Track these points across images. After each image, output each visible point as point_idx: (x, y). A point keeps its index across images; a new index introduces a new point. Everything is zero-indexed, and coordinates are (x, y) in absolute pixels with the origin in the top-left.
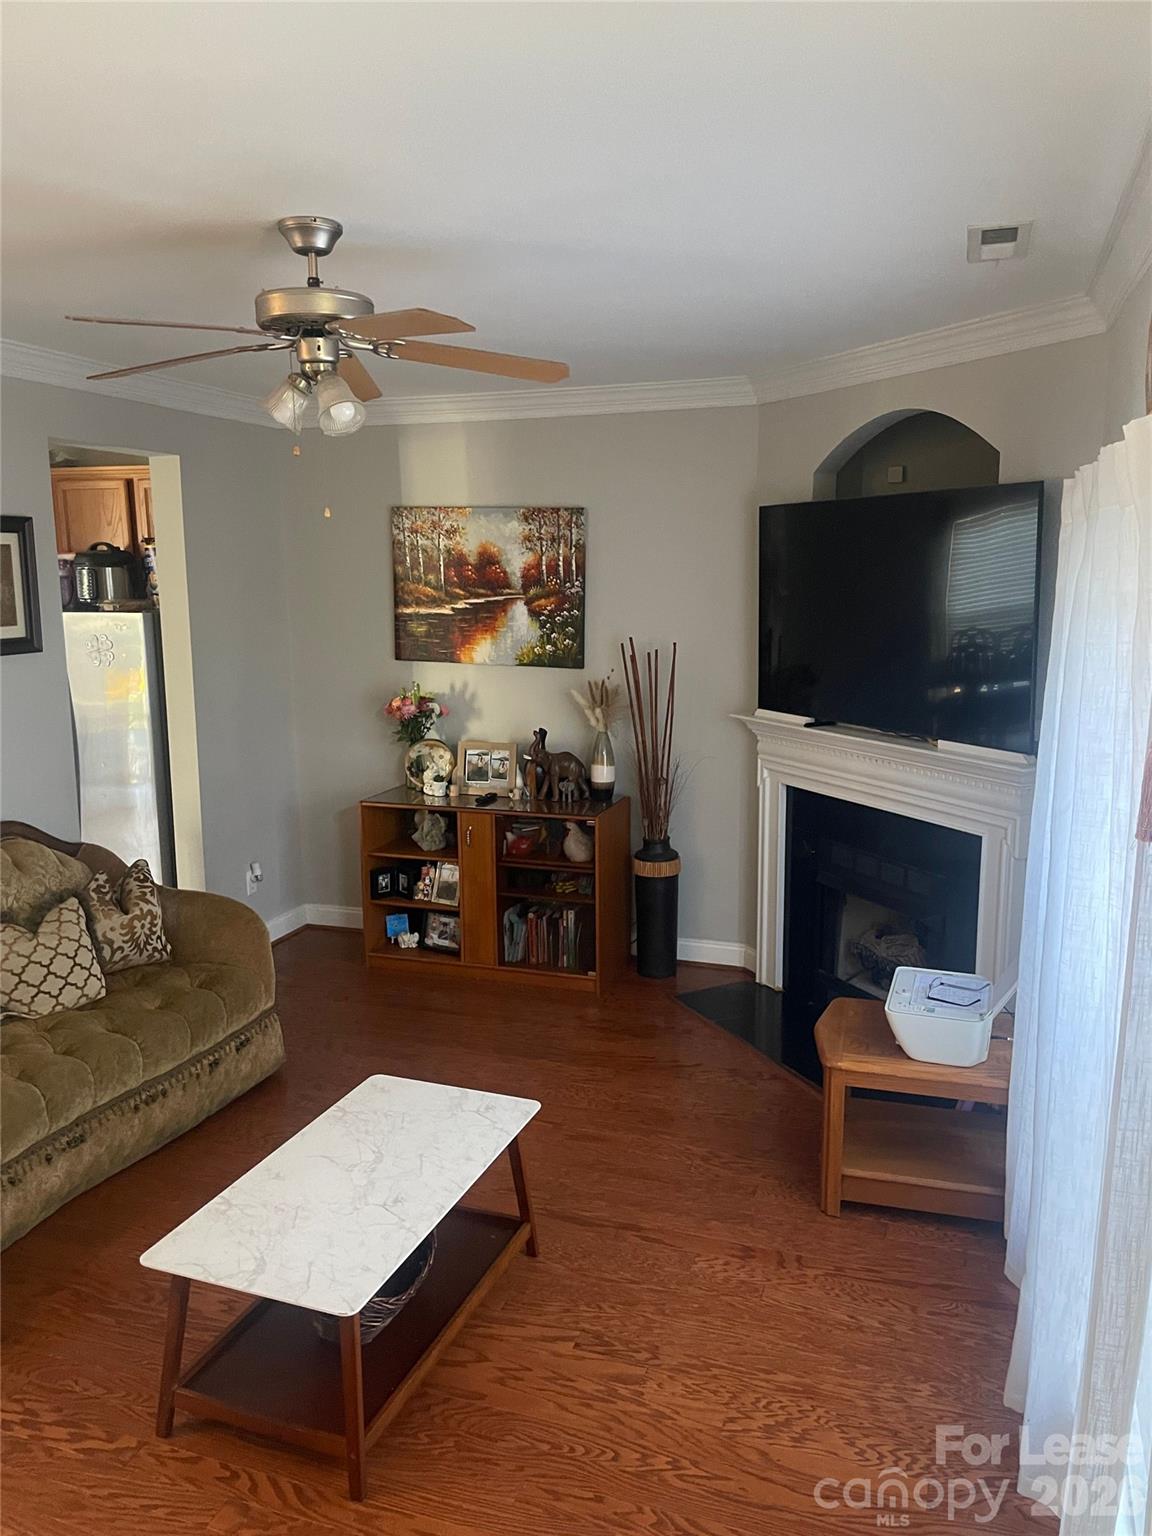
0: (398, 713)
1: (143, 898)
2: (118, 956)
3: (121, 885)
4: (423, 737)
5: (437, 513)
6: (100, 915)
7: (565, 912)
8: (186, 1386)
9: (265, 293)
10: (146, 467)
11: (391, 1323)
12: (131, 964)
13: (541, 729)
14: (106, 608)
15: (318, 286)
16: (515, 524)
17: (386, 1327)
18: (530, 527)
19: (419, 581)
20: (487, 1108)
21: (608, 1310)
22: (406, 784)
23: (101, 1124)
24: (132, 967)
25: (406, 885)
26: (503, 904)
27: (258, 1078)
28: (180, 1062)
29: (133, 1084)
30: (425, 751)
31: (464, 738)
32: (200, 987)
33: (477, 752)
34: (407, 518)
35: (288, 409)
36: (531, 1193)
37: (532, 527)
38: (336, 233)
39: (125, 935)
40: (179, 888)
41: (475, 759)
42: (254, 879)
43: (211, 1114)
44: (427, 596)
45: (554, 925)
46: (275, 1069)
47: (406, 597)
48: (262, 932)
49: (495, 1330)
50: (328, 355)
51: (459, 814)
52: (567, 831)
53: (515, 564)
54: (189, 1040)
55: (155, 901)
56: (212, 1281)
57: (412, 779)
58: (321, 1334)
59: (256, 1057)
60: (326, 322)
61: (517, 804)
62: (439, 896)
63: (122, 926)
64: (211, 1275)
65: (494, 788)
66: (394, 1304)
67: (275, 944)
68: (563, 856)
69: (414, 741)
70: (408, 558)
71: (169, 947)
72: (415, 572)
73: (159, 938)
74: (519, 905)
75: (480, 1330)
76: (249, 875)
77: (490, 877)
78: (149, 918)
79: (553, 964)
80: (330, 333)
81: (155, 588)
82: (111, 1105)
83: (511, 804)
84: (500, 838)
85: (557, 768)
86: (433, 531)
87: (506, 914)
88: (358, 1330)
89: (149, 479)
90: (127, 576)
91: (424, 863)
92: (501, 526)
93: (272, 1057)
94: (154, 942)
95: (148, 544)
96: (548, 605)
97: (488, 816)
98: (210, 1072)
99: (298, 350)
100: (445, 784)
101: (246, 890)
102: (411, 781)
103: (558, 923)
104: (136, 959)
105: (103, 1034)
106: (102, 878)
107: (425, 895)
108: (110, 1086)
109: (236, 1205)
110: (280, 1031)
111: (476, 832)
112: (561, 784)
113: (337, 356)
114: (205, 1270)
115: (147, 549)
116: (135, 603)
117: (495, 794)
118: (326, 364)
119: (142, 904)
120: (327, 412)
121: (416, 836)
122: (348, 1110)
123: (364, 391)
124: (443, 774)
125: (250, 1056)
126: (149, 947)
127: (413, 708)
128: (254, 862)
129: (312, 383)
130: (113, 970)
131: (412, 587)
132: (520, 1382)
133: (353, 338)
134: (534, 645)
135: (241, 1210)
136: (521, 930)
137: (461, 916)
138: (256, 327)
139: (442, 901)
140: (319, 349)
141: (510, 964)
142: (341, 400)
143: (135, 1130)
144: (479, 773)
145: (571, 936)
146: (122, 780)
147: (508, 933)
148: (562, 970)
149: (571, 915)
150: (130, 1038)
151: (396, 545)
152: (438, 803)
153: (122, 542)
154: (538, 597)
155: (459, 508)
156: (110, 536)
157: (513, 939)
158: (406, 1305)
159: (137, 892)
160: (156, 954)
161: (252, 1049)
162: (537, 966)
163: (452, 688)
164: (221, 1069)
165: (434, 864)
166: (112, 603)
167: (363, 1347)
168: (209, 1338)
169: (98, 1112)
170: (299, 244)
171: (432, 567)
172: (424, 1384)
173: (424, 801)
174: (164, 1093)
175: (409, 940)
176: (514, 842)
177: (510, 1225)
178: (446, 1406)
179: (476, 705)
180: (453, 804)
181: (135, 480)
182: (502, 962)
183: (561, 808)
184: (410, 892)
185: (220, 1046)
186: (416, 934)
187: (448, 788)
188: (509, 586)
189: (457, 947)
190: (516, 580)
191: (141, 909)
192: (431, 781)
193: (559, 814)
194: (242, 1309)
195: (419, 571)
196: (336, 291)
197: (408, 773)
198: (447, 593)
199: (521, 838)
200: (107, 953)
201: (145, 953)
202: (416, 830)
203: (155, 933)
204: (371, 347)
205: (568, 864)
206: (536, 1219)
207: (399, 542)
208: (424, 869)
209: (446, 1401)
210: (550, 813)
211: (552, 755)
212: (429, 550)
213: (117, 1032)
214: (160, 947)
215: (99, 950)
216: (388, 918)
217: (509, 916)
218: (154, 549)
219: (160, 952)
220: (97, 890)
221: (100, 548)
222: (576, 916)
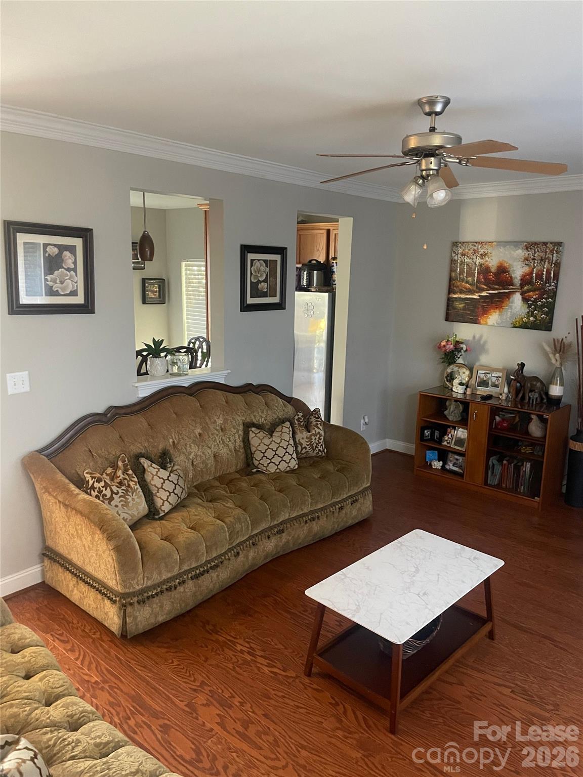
0: (444, 349)
1: (316, 426)
2: (304, 451)
3: (308, 419)
4: (455, 362)
5: (477, 245)
6: (298, 431)
7: (525, 463)
8: (320, 655)
9: (408, 136)
10: (337, 223)
11: (416, 652)
12: (309, 455)
13: (522, 363)
14: (313, 290)
15: (434, 131)
16: (520, 251)
17: (414, 654)
18: (529, 253)
19: (463, 280)
20: (475, 558)
21: (532, 678)
22: (444, 385)
23: (291, 526)
24: (309, 457)
25: (438, 436)
26: (490, 454)
27: (360, 519)
28: (326, 504)
29: (306, 511)
30: (456, 369)
31: (477, 364)
32: (337, 471)
33: (484, 372)
34: (461, 248)
35: (412, 194)
36: (494, 608)
37: (530, 253)
38: (447, 103)
39: (308, 442)
40: (331, 423)
41: (482, 376)
42: (364, 423)
43: (337, 531)
44: (466, 289)
45: (517, 469)
46: (368, 516)
47: (455, 288)
48: (368, 450)
49: (469, 672)
50: (435, 166)
51: (470, 403)
52: (530, 420)
53: (518, 273)
54: (331, 494)
55: (321, 428)
56: (336, 610)
57: (447, 383)
58: (382, 649)
59: (359, 509)
60: (437, 150)
61: (504, 401)
62: (455, 444)
63: (307, 438)
64: (335, 607)
65: (491, 391)
66: (419, 644)
67: (373, 455)
68: (527, 433)
69: (450, 364)
70: (458, 269)
71: (325, 450)
72: (461, 276)
73: (322, 445)
74: (498, 456)
75: (461, 670)
76: (362, 421)
77: (484, 439)
78: (318, 436)
79: (515, 489)
80: (438, 155)
81: (334, 281)
82: (296, 518)
83: (500, 401)
84: (492, 419)
85: (529, 385)
86: (473, 255)
87: (491, 459)
88: (401, 652)
89: (338, 229)
90: (323, 275)
91: (449, 427)
92: (512, 252)
93: (367, 511)
94: (319, 447)
95: (334, 260)
96: (534, 296)
97: (487, 407)
98: (339, 512)
99: (420, 165)
100: (465, 387)
101: (361, 429)
102: (446, 384)
103: (520, 468)
104: (312, 454)
105: (295, 485)
106: (301, 414)
107: (448, 443)
108: (296, 510)
109: (349, 578)
110: (371, 499)
111: (478, 414)
112: (530, 394)
113: (440, 167)
114: (333, 604)
115: (333, 263)
116: (326, 288)
117: (492, 395)
118: (434, 171)
119: (316, 429)
120: (431, 195)
121: (446, 412)
122: (403, 543)
123: (451, 184)
124: (464, 382)
125: (357, 508)
126: (317, 449)
127: (452, 346)
128: (365, 416)
129: (425, 181)
130: (301, 457)
131: (459, 283)
132: (480, 701)
133: (450, 157)
134: (523, 317)
135: (351, 580)
136: (498, 469)
137: (466, 456)
138: (402, 155)
139: (456, 447)
140: (431, 163)
141: (490, 486)
142: (440, 189)
143: (305, 532)
144: (484, 383)
145: (527, 476)
146: (310, 370)
147: (491, 470)
148: (520, 493)
149: (528, 465)
150: (306, 489)
151: (453, 262)
152: (459, 396)
153: (322, 259)
154: (529, 291)
155: (490, 242)
156: (317, 255)
157: (493, 473)
158: (424, 647)
159: (314, 423)
160: (320, 453)
161: (357, 505)
162: (506, 489)
163: (474, 337)
164: (344, 512)
165: (454, 428)
166: (315, 288)
167: (403, 660)
168: (330, 635)
169: (290, 520)
170: (427, 111)
171: (470, 273)
172: (430, 687)
173: (452, 395)
174: (318, 517)
175: (437, 465)
176: (500, 422)
177: (482, 621)
178: (440, 702)
179: (486, 347)
180: (467, 398)
181: (331, 230)
182: (486, 483)
183: (529, 406)
184: (440, 441)
185: (344, 500)
186: (441, 462)
187: (466, 389)
188: (512, 285)
189: (462, 472)
190: (517, 281)
191: (316, 431)
192: (457, 385)
193: (527, 410)
194: (346, 627)
195: (463, 275)
196: (444, 133)
197: (445, 379)
198: (477, 287)
199: (503, 420)
200: (299, 449)
201: (315, 452)
202: (446, 409)
203: (320, 443)
204: (458, 161)
205: (531, 438)
206: (496, 621)
207: (455, 260)
208: (449, 430)
209: (441, 699)
210: (522, 408)
211: (527, 377)
212: (470, 264)
213: (301, 486)
214: (322, 450)
215: (296, 447)
216: (427, 452)
217: (493, 460)
218: (336, 263)
219: (321, 452)
220: (298, 420)
221: (312, 262)
222: (531, 465)
